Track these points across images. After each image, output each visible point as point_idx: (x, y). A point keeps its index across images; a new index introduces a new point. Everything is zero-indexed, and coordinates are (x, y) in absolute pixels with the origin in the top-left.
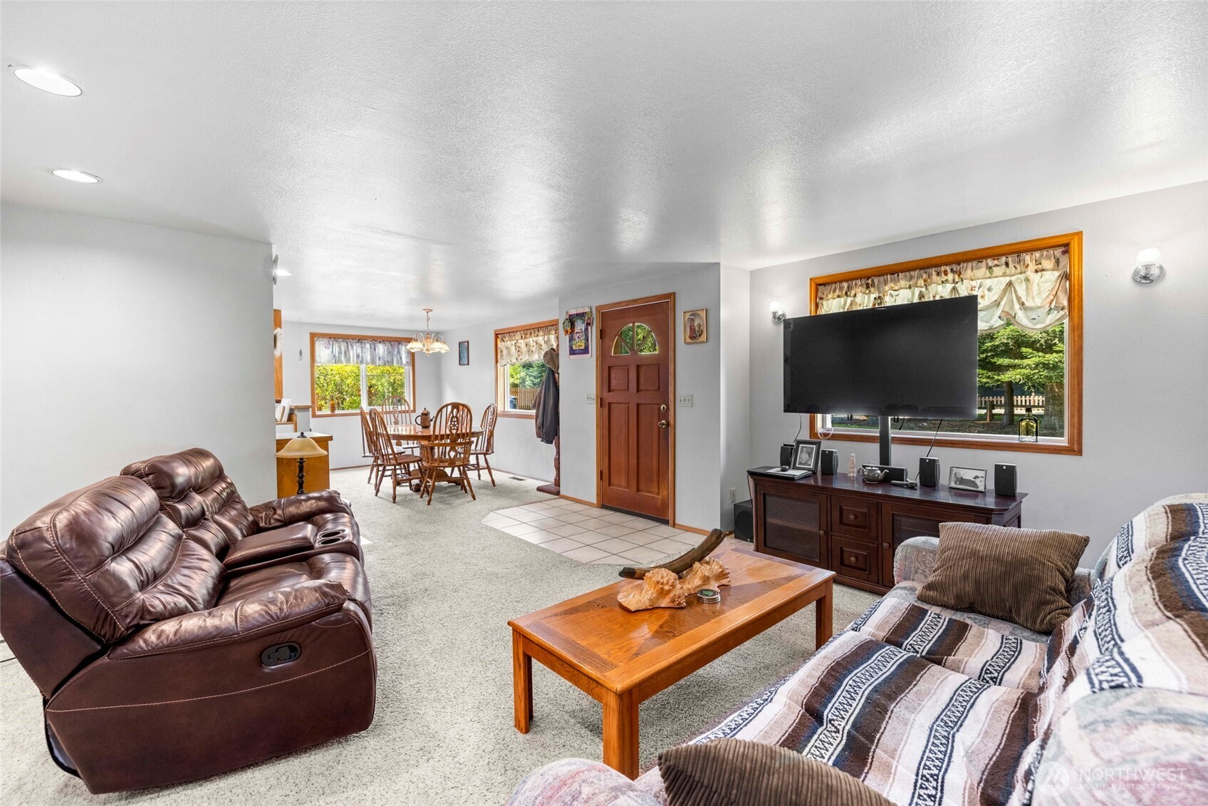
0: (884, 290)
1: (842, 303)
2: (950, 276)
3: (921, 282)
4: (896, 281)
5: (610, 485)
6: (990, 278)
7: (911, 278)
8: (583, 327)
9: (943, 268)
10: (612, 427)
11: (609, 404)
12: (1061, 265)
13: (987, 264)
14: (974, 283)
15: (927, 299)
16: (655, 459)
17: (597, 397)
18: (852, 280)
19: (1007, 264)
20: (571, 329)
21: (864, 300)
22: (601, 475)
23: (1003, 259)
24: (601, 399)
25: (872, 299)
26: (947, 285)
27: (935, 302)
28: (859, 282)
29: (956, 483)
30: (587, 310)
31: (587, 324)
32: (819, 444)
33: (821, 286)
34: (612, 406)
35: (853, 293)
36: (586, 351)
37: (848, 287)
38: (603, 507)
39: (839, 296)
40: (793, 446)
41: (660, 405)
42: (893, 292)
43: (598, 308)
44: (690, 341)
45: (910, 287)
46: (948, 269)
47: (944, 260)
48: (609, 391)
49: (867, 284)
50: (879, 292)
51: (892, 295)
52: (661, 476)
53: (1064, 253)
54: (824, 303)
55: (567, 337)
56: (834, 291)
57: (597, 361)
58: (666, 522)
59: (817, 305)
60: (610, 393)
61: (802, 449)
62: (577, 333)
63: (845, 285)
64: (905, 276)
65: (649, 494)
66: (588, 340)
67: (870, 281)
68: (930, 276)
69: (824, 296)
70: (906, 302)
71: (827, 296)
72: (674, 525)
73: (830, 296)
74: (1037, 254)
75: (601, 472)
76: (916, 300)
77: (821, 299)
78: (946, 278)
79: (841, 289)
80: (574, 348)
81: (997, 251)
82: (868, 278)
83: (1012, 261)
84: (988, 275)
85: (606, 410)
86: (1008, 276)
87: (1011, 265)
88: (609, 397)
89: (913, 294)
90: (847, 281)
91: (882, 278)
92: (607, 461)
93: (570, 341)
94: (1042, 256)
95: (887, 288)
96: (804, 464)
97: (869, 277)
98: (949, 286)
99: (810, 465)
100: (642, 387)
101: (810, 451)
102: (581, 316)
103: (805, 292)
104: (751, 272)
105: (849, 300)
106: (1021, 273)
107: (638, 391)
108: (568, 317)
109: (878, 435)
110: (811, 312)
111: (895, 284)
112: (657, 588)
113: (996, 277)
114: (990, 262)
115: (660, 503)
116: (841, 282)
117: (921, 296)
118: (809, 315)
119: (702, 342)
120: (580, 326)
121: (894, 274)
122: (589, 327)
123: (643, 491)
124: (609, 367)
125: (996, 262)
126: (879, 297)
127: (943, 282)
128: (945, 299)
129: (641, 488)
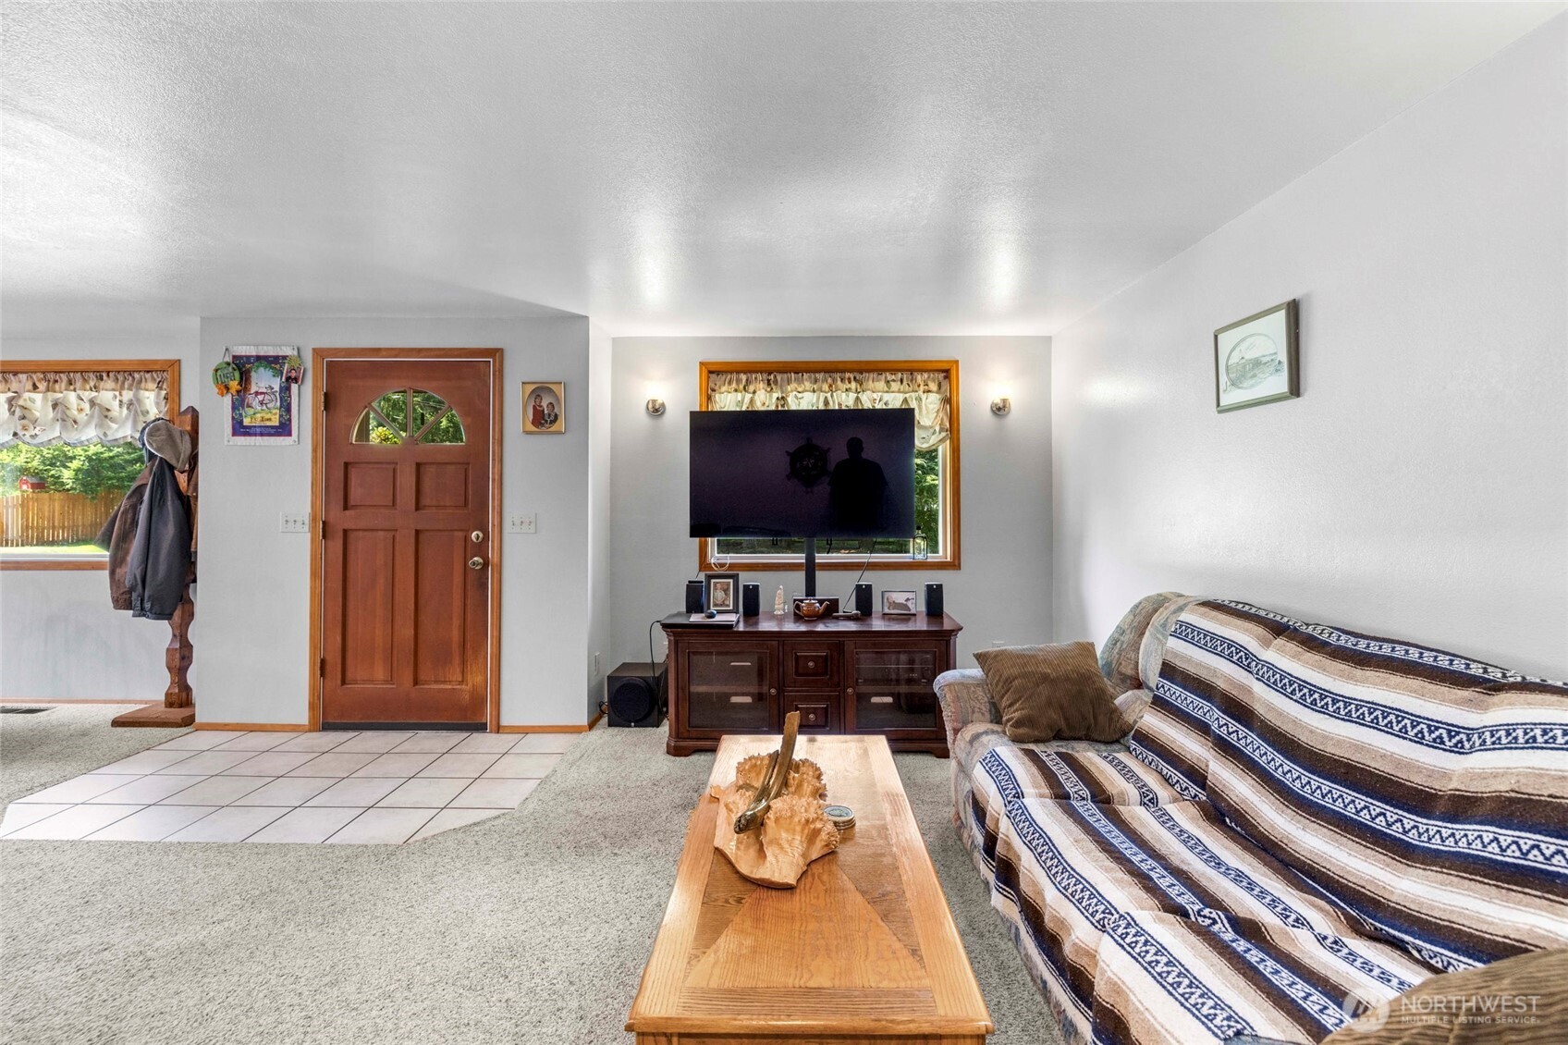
0: (787, 389)
1: (740, 399)
2: (853, 385)
3: (826, 387)
4: (800, 382)
5: (344, 682)
6: (887, 392)
7: (816, 381)
8: (276, 384)
9: (847, 375)
10: (351, 574)
11: (345, 531)
12: (943, 389)
13: (886, 378)
14: (875, 395)
15: (834, 406)
16: (456, 622)
17: (314, 519)
18: (751, 372)
19: (902, 381)
20: (240, 384)
21: (764, 399)
22: (322, 668)
23: (899, 375)
24: (324, 523)
25: (774, 400)
26: (851, 394)
27: (840, 411)
28: (759, 376)
29: (889, 608)
30: (287, 351)
31: (288, 379)
32: (735, 577)
33: (715, 373)
34: (352, 536)
35: (751, 388)
36: (284, 429)
37: (747, 380)
38: (327, 727)
39: (736, 390)
40: (702, 582)
41: (468, 531)
42: (798, 394)
43: (319, 353)
44: (534, 429)
45: (814, 391)
46: (852, 376)
47: (849, 366)
48: (346, 508)
49: (769, 381)
50: (782, 392)
51: (796, 397)
52: (469, 652)
53: (946, 377)
54: (717, 396)
55: (228, 400)
56: (730, 383)
57: (315, 450)
58: (481, 728)
59: (709, 398)
60: (347, 512)
61: (715, 586)
62: (257, 393)
63: (744, 377)
64: (810, 377)
65: (442, 686)
66: (288, 410)
67: (772, 377)
68: (834, 381)
69: (716, 388)
70: (810, 408)
71: (720, 388)
72: (499, 729)
73: (724, 389)
74: (926, 375)
75: (323, 662)
76: (821, 407)
77: (713, 390)
78: (849, 386)
79: (738, 381)
80: (247, 422)
81: (895, 366)
82: (770, 374)
83: (907, 379)
84: (886, 389)
85: (337, 544)
86: (902, 392)
87: (905, 382)
88: (343, 520)
89: (818, 399)
90: (745, 373)
91: (785, 375)
92: (339, 639)
93: (234, 408)
94: (929, 377)
95: (789, 388)
96: (721, 605)
97: (773, 372)
98: (852, 396)
99: (728, 606)
100: (426, 501)
101: (726, 587)
102: (273, 362)
103: (694, 379)
104: (614, 339)
105: (748, 396)
106: (913, 391)
107: (417, 508)
108: (228, 359)
109: (804, 561)
110: (701, 406)
111: (799, 384)
112: (806, 831)
113: (893, 392)
114: (890, 377)
115: (467, 697)
116: (738, 372)
117: (826, 402)
118: (698, 410)
119: (559, 433)
120: (264, 380)
121: (798, 373)
122: (294, 387)
123: (426, 682)
124: (346, 465)
125: (893, 377)
126: (783, 398)
127: (847, 390)
128: (850, 410)
129: (422, 677)
